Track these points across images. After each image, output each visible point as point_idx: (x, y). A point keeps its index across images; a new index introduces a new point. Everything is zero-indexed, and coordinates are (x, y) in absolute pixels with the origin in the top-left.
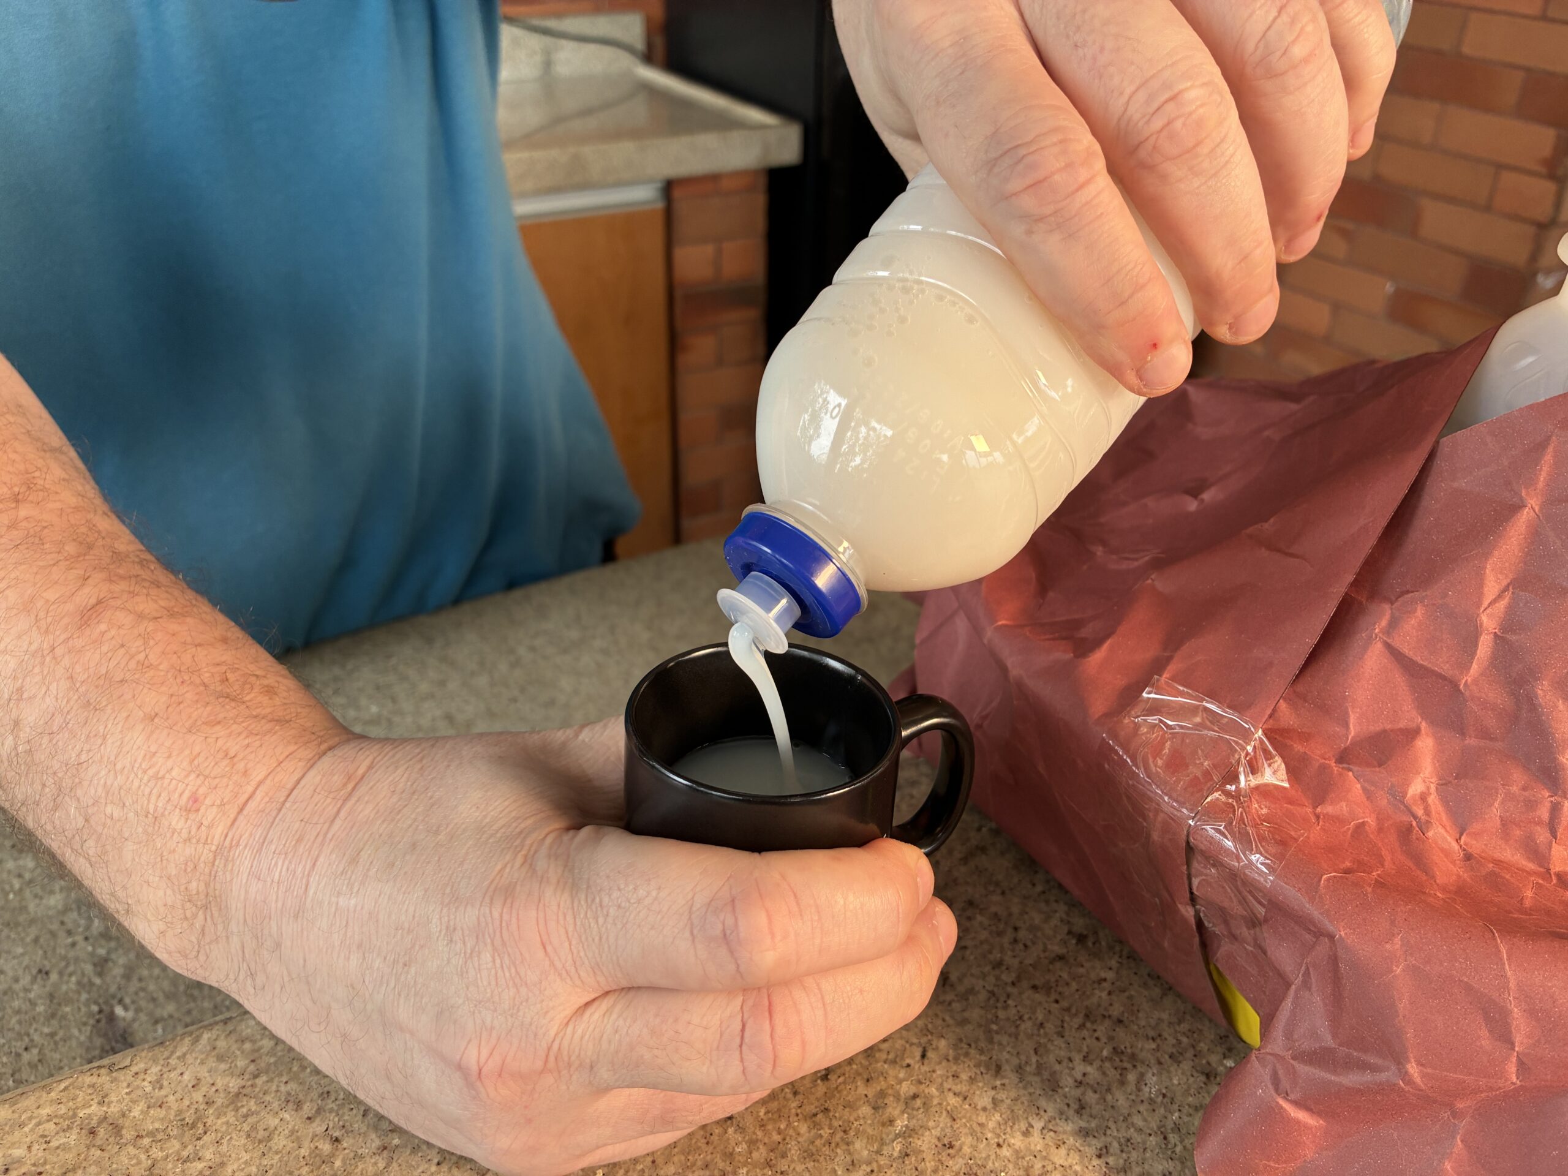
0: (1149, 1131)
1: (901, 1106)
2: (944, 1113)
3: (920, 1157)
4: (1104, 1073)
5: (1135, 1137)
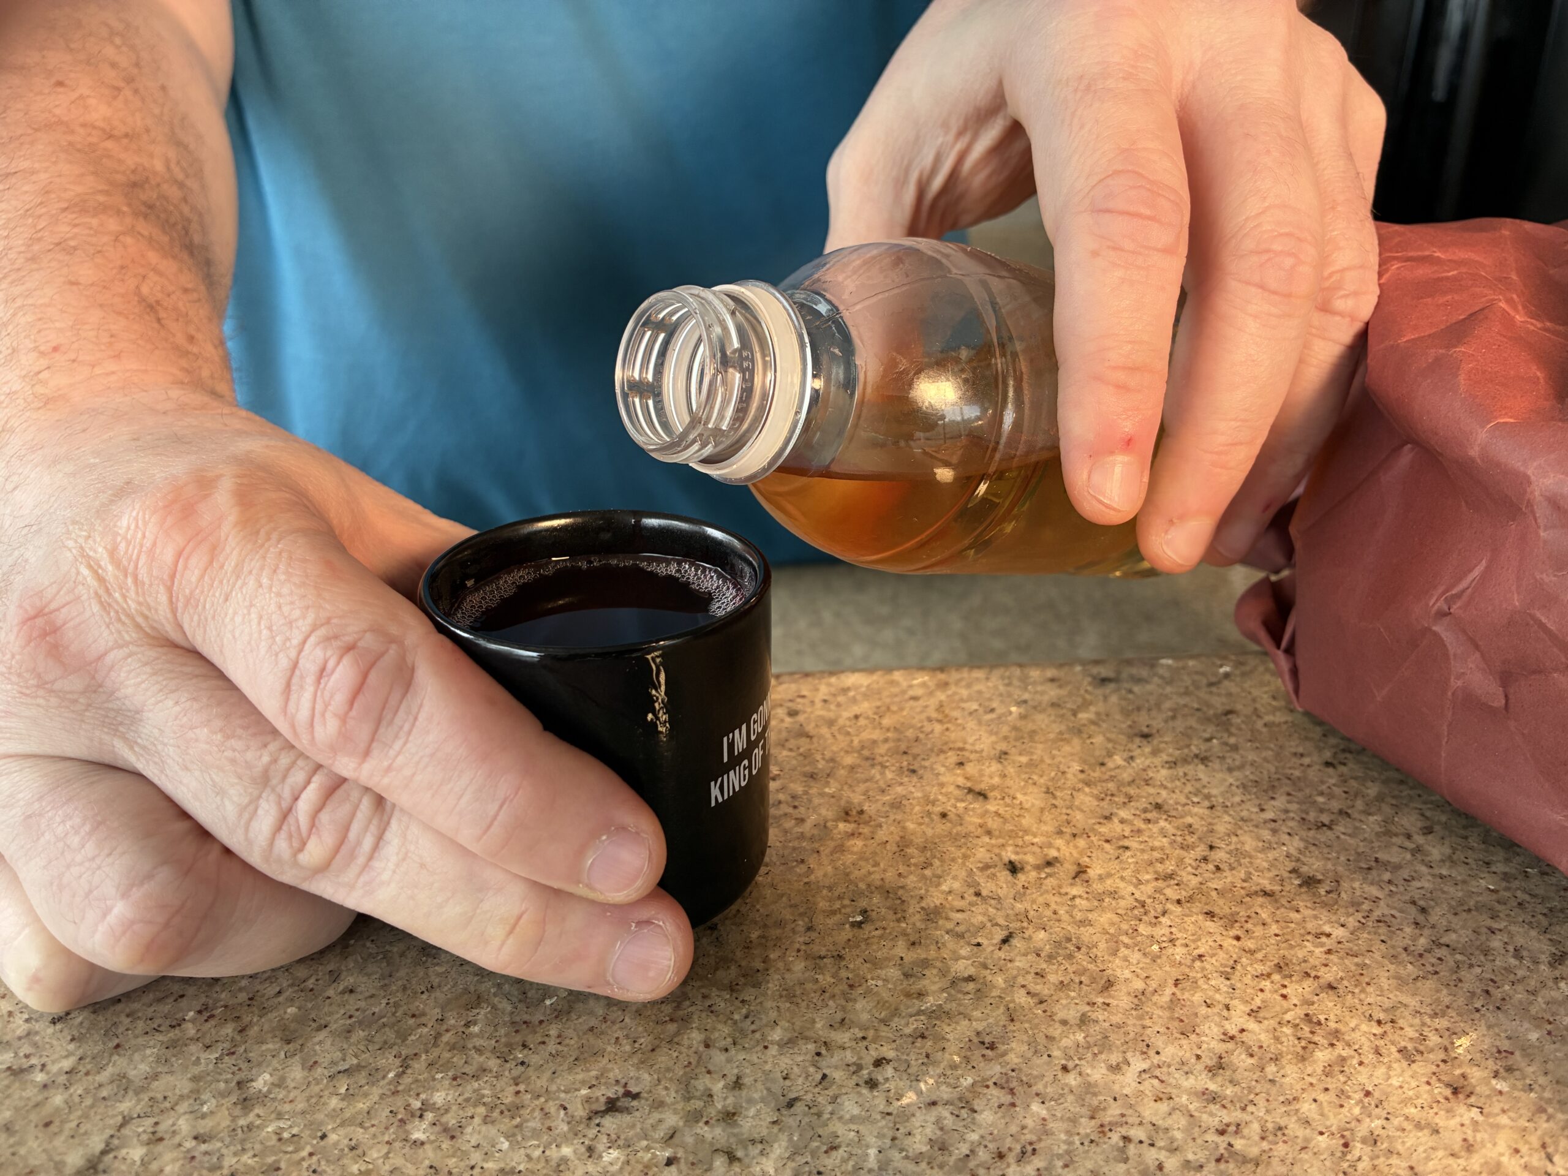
0: (1320, 1129)
1: (945, 983)
2: (1002, 1009)
3: (941, 1044)
4: (1277, 1039)
5: (1294, 1128)
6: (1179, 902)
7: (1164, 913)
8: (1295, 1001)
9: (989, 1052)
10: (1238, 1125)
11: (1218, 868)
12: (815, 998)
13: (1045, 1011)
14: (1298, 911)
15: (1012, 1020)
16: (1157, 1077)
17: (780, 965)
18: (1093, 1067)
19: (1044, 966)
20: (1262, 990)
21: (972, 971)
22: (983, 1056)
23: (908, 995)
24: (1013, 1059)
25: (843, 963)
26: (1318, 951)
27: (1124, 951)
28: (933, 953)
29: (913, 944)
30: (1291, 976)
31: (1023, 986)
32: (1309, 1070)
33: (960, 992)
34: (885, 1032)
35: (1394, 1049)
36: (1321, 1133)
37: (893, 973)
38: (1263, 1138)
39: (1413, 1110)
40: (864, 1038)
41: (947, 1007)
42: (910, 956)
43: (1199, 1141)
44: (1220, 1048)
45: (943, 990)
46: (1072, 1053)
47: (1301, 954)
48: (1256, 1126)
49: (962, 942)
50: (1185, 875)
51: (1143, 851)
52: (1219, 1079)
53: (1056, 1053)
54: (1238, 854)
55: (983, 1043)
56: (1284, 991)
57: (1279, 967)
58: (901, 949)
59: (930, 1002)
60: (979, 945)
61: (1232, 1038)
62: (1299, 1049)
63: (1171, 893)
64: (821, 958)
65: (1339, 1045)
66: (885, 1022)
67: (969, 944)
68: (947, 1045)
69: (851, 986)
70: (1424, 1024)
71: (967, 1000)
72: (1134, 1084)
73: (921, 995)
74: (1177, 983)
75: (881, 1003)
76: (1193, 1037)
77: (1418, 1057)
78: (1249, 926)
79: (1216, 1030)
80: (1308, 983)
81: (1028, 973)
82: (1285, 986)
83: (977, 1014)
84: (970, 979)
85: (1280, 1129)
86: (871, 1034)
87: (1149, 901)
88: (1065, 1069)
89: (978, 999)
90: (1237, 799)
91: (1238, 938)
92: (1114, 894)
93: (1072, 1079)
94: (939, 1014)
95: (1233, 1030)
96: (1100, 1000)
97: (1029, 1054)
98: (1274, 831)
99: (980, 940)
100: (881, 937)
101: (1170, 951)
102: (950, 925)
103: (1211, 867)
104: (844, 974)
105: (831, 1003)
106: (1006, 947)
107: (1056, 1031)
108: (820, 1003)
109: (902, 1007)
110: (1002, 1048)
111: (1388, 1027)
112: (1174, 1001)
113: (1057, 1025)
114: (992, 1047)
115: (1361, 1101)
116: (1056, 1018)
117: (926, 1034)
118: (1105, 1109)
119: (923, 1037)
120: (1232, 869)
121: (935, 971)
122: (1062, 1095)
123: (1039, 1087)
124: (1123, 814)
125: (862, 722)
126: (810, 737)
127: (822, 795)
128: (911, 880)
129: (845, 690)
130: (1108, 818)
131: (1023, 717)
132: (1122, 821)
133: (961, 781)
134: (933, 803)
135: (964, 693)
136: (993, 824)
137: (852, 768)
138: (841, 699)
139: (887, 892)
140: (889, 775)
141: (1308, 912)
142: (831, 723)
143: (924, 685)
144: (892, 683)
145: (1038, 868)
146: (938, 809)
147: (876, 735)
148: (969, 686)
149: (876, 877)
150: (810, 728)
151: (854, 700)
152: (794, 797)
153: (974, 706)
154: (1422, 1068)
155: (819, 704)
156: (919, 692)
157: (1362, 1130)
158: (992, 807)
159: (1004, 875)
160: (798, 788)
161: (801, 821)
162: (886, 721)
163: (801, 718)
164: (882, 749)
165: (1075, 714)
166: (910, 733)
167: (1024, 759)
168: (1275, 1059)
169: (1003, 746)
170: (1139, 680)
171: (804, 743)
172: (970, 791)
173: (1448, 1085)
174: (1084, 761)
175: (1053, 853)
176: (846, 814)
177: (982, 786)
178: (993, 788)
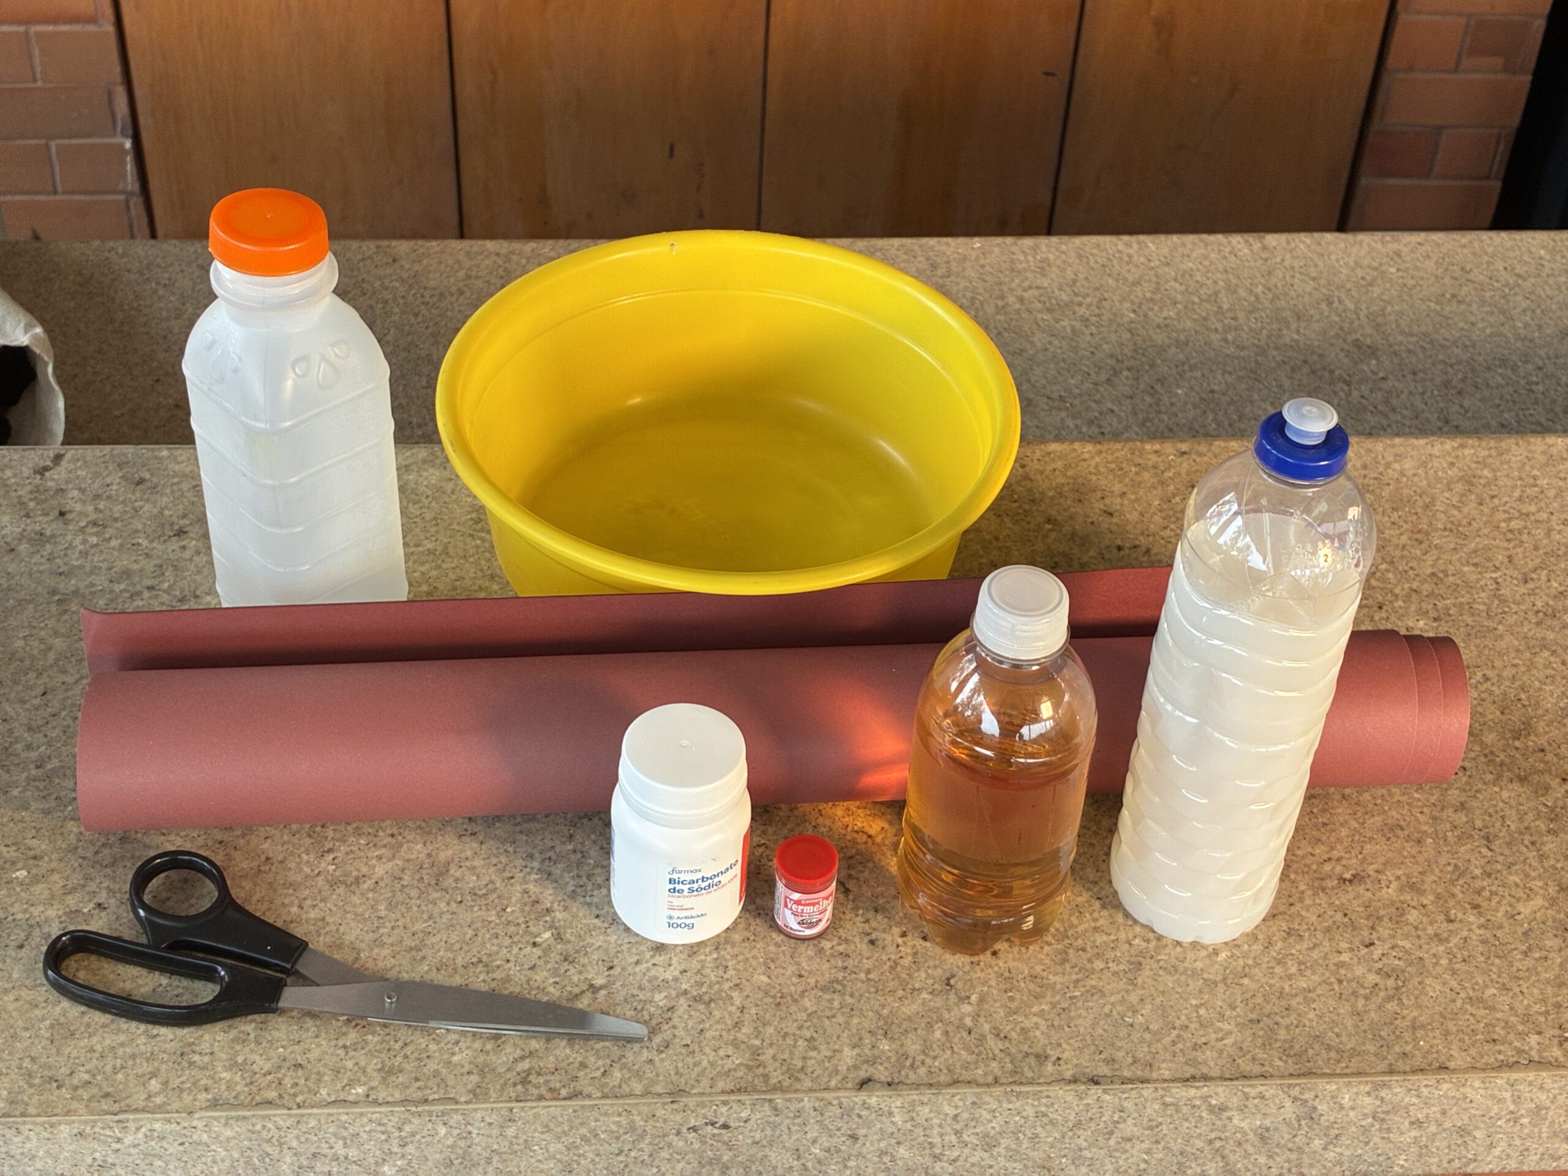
124: (1172, 526)
125: (1057, 473)
126: (1031, 480)
127: (1038, 510)
128: (1076, 551)
129: (1049, 453)
130: (1165, 528)
131: (1137, 473)
132: (1171, 530)
133: (1102, 506)
134: (1088, 517)
135: (1110, 458)
136: (1114, 528)
137: (1052, 498)
138: (1047, 459)
139: (1065, 555)
140: (1069, 502)
142: (1042, 473)
143: (1089, 452)
144: (1074, 450)
145: (1130, 549)
146: (1090, 520)
147: (1062, 481)
148: (1112, 454)
149: (1061, 550)
150: (1032, 475)
151: (1053, 460)
152: (1025, 511)
153: (1113, 466)
155: (1036, 461)
156: (1087, 456)
158: (1114, 520)
159: (1115, 551)
160: (1027, 507)
161: (1029, 523)
162: (1069, 473)
163: (1027, 469)
164: (1066, 488)
165: (1163, 472)
166: (1080, 480)
167: (1133, 497)
169: (1125, 490)
170: (1200, 454)
171: (1028, 483)
172: (1105, 512)
174: (1162, 499)
175: (1137, 543)
176: (1049, 521)
177: (1112, 510)
178: (1116, 511)
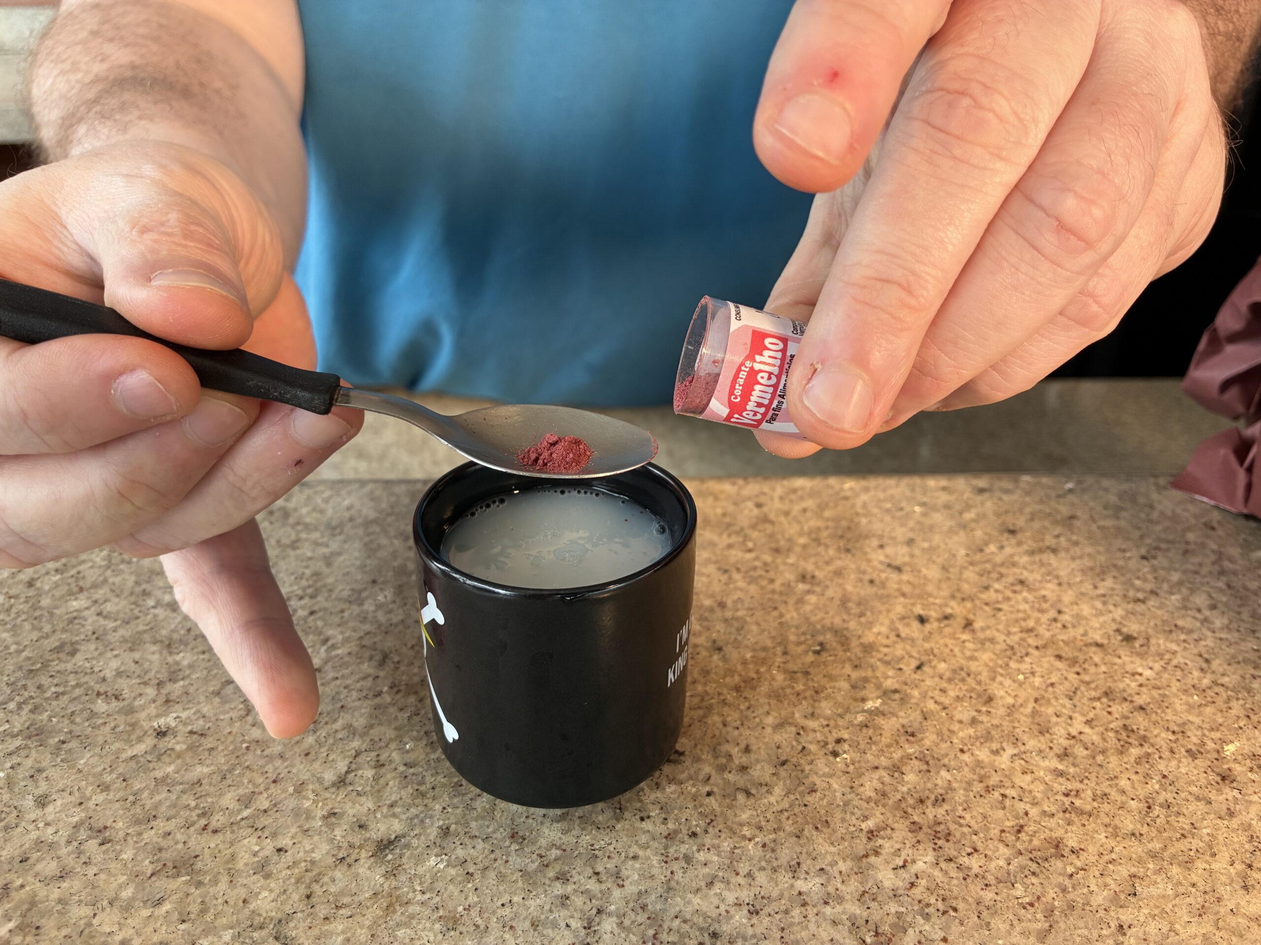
0: (1132, 796)
1: (879, 693)
2: (918, 712)
3: (879, 732)
4: (1104, 740)
5: (1114, 794)
6: (1037, 648)
7: (1027, 654)
8: (1117, 716)
9: (911, 738)
10: (1078, 791)
11: (1064, 627)
12: (793, 698)
13: (947, 714)
14: (1120, 657)
15: (926, 719)
16: (1023, 759)
17: (768, 676)
18: (980, 751)
19: (945, 685)
20: (1094, 708)
21: (897, 686)
22: (907, 740)
23: (855, 700)
24: (927, 743)
25: (810, 677)
26: (1133, 685)
27: (999, 678)
28: (869, 673)
29: (856, 666)
30: (1114, 700)
31: (932, 698)
32: (1126, 760)
33: (890, 699)
34: (841, 722)
35: (1183, 750)
36: (1133, 799)
37: (845, 685)
38: (1094, 800)
39: (1195, 788)
40: (828, 725)
41: (881, 709)
42: (855, 675)
43: (1052, 800)
44: (1065, 743)
45: (878, 698)
46: (966, 741)
47: (1121, 686)
48: (1089, 793)
49: (889, 667)
50: (1041, 630)
51: (1011, 612)
52: (1065, 763)
53: (955, 741)
54: (1078, 617)
55: (907, 732)
56: (1110, 709)
57: (1106, 694)
58: (848, 669)
59: (869, 705)
60: (900, 669)
61: (1074, 737)
62: (1119, 746)
63: (1032, 641)
64: (795, 672)
65: (1146, 745)
66: (841, 716)
67: (894, 668)
68: (883, 732)
69: (817, 692)
70: (1204, 735)
71: (894, 704)
72: (1008, 763)
73: (863, 700)
74: (1036, 700)
75: (837, 704)
76: (1047, 735)
77: (1199, 756)
78: (1086, 666)
79: (1063, 732)
80: (1126, 705)
81: (935, 689)
82: (1110, 706)
83: (902, 714)
84: (896, 691)
85: (1106, 795)
86: (832, 723)
87: (1016, 646)
88: (962, 751)
89: (902, 704)
90: (1078, 579)
91: (1078, 674)
92: (992, 640)
93: (966, 757)
94: (878, 712)
95: (1074, 732)
96: (984, 709)
97: (938, 741)
98: (1105, 603)
99: (901, 666)
100: (834, 661)
101: (1031, 679)
102: (880, 656)
103: (1059, 625)
104: (811, 684)
105: (804, 702)
106: (919, 672)
107: (956, 727)
108: (796, 701)
109: (852, 707)
110: (920, 736)
111: (1180, 736)
112: (1035, 713)
113: (956, 723)
114: (913, 735)
115: (1160, 781)
116: (955, 719)
117: (869, 724)
118: (989, 777)
119: (867, 726)
120: (1074, 627)
121: (872, 685)
122: (960, 767)
123: (946, 761)
124: (997, 586)
125: (809, 514)
126: (772, 523)
127: (785, 564)
128: (852, 625)
129: (794, 491)
130: (987, 588)
131: (924, 515)
132: (997, 591)
133: (882, 558)
134: (864, 572)
135: (881, 496)
136: (907, 589)
137: (805, 547)
138: (793, 497)
139: (836, 632)
140: (831, 552)
141: (1126, 659)
142: (787, 514)
143: (852, 489)
144: (829, 487)
145: (939, 620)
146: (867, 577)
147: (820, 523)
148: (884, 490)
149: (827, 622)
150: (772, 516)
151: (802, 498)
152: (766, 564)
153: (888, 505)
154: (1201, 763)
155: (776, 500)
156: (848, 494)
157: (1161, 799)
158: (905, 577)
159: (916, 624)
160: (768, 558)
161: (772, 581)
162: (827, 514)
163: (765, 509)
164: (825, 534)
165: (961, 513)
166: (844, 524)
167: (926, 545)
168: (1103, 752)
169: (911, 535)
170: (1006, 491)
171: (769, 528)
172: (889, 565)
173: (1219, 774)
174: (969, 548)
175: (949, 611)
176: (803, 578)
177: (897, 563)
178: (905, 564)
